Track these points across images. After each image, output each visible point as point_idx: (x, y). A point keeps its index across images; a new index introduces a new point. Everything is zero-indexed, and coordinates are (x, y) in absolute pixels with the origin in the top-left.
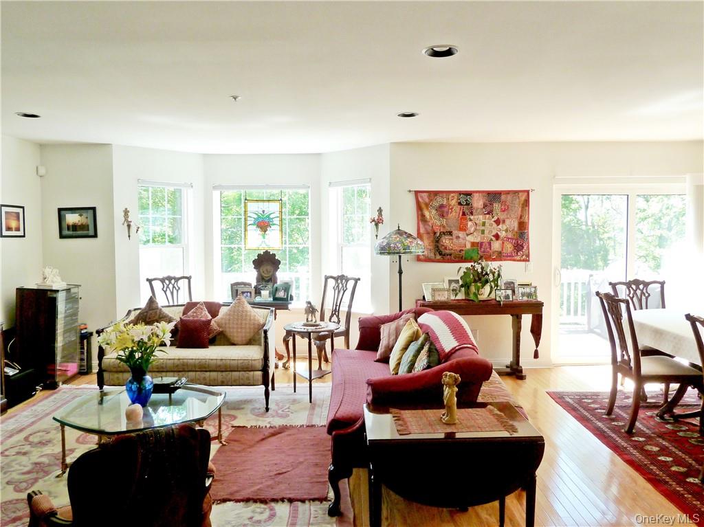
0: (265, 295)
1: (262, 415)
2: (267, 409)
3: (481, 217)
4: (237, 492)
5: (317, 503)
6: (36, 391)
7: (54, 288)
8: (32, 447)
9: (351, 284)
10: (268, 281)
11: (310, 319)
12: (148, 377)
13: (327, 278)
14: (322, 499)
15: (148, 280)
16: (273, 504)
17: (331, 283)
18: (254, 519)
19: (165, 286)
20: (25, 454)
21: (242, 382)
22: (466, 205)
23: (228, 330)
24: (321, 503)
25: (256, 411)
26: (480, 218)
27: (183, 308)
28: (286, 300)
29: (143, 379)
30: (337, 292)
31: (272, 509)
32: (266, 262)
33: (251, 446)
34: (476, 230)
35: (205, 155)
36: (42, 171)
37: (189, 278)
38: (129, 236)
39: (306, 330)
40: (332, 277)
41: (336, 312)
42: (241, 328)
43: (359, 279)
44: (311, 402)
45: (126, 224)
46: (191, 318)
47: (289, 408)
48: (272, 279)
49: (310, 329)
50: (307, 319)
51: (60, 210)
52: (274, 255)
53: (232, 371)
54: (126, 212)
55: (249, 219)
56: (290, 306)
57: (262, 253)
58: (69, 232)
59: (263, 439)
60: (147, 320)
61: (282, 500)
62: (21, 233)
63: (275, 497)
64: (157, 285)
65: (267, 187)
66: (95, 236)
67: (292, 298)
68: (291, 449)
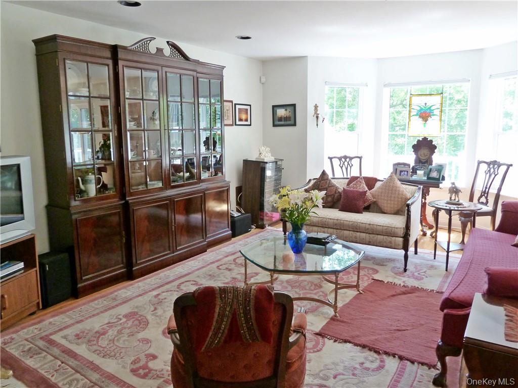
0: (421, 175)
1: (399, 274)
2: (405, 270)
4: (358, 336)
5: (425, 367)
6: (251, 228)
7: (265, 161)
8: (235, 266)
9: (503, 169)
10: (424, 163)
11: (453, 198)
12: (304, 232)
13: (479, 163)
14: (431, 366)
15: (329, 158)
16: (385, 357)
17: (484, 167)
18: (364, 365)
19: (342, 163)
20: (230, 270)
21: (385, 244)
23: (379, 201)
24: (429, 369)
25: (396, 269)
27: (348, 180)
28: (438, 179)
29: (300, 233)
30: (488, 175)
31: (382, 361)
32: (425, 147)
33: (383, 299)
35: (378, 59)
36: (263, 80)
37: (360, 158)
38: (317, 125)
39: (448, 208)
40: (485, 162)
41: (485, 193)
42: (391, 200)
43: (511, 165)
44: (447, 270)
45: (315, 116)
46: (352, 189)
47: (425, 272)
48: (429, 161)
49: (452, 207)
50: (451, 198)
51: (274, 107)
52: (431, 141)
53: (378, 234)
54: (316, 107)
55: (412, 110)
56: (441, 185)
57: (421, 139)
58: (278, 122)
59: (394, 296)
60: (320, 188)
61: (394, 355)
62: (248, 123)
63: (387, 351)
64: (336, 162)
65: (431, 82)
66: (295, 125)
67: (443, 179)
68: (417, 310)
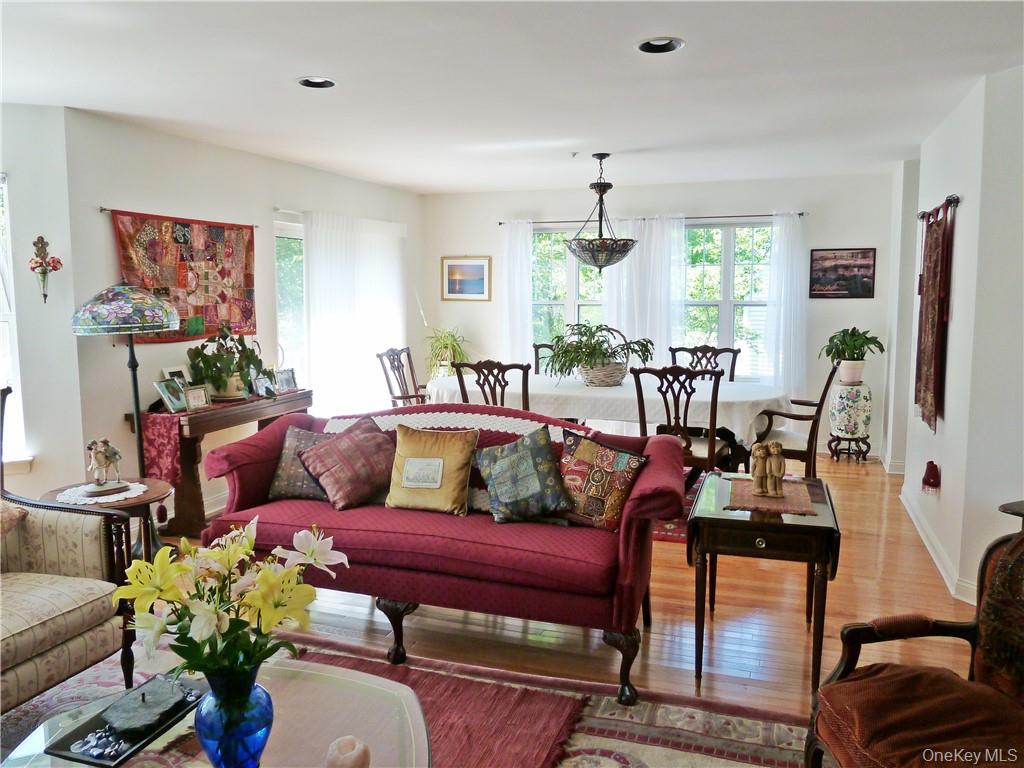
3: (203, 263)
22: (184, 243)
26: (201, 265)
34: (198, 285)
43: (8, 390)
